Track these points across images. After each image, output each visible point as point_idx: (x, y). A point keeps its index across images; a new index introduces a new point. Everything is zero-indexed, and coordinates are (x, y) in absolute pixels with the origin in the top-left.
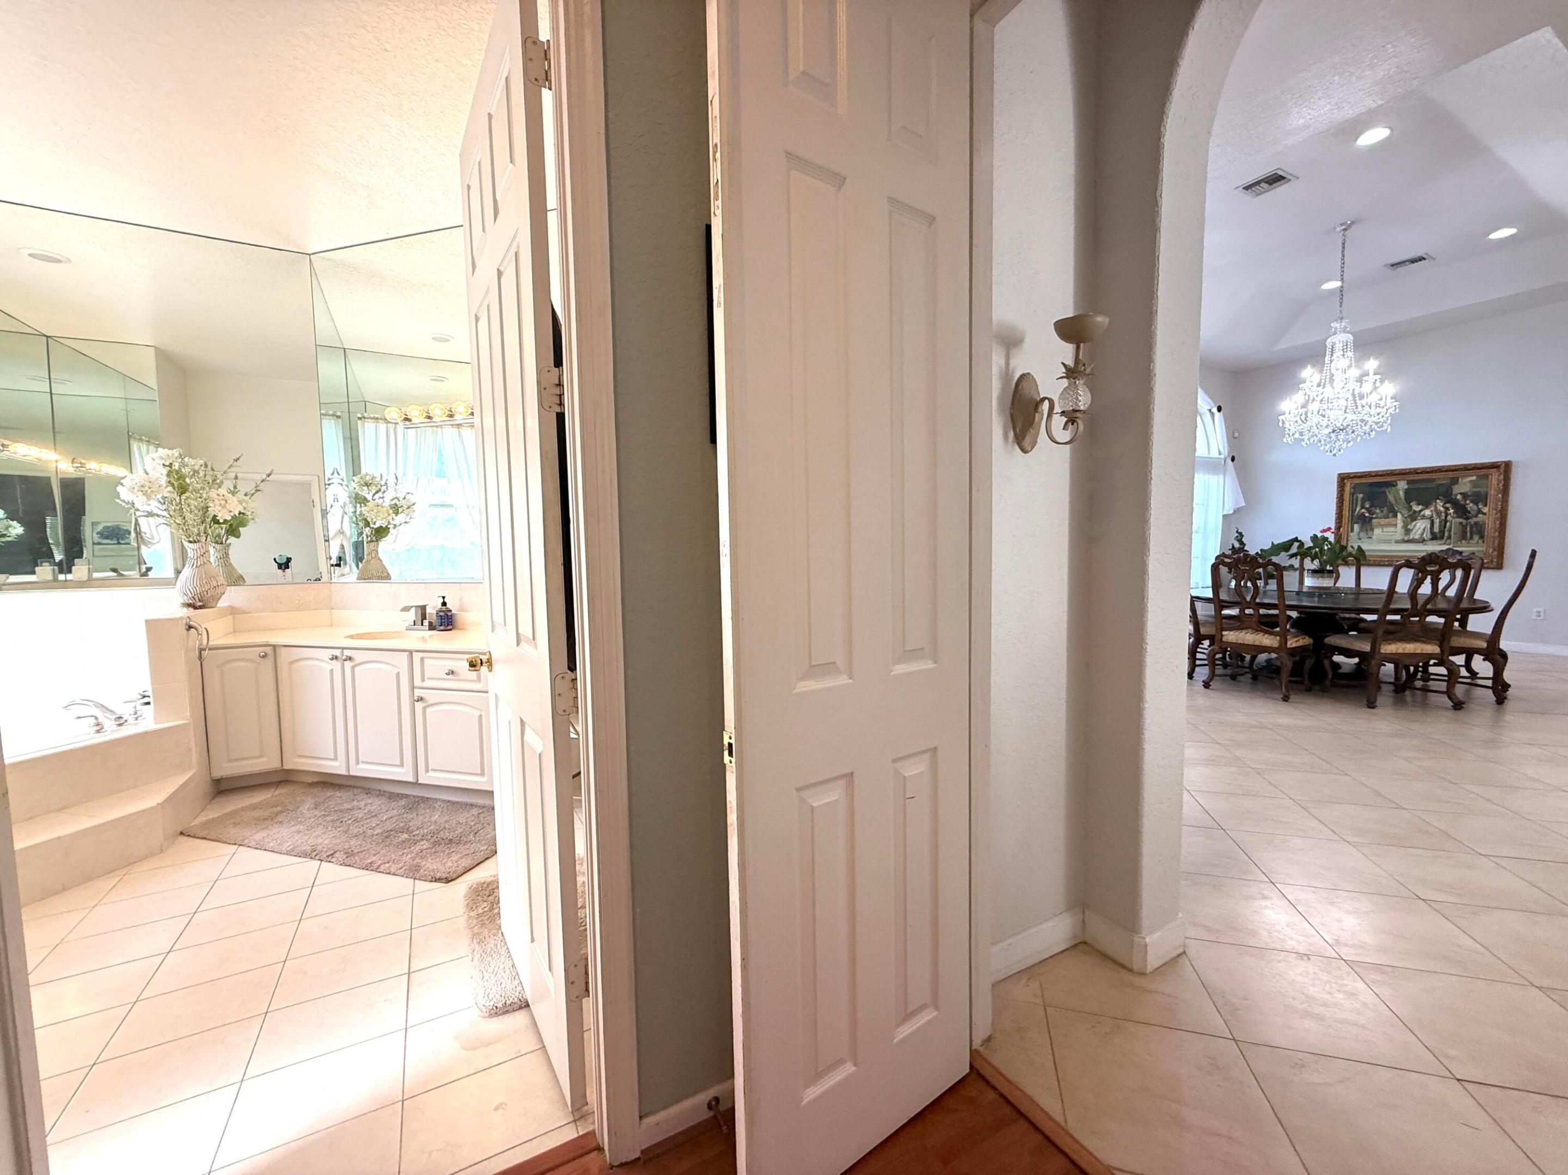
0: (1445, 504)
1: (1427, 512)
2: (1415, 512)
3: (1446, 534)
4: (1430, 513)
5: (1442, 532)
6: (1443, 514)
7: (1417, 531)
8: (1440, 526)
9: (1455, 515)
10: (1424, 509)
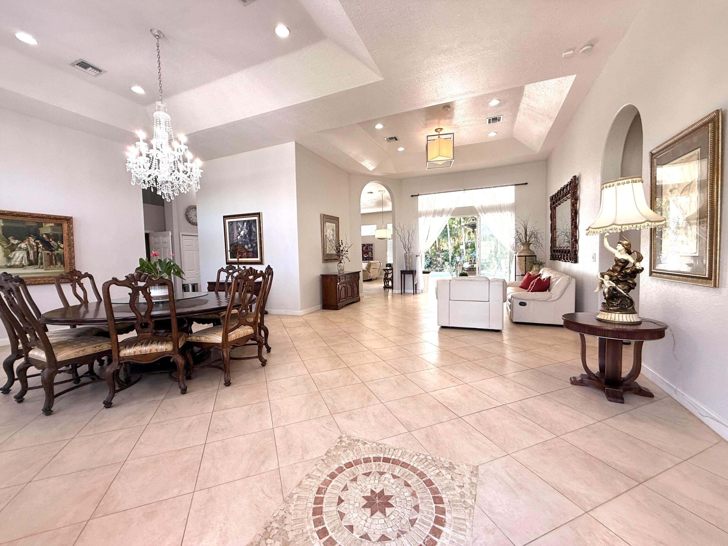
0: (35, 240)
1: (23, 245)
2: (13, 244)
3: (39, 261)
4: (25, 246)
5: (36, 260)
6: (35, 247)
7: (18, 258)
8: (34, 256)
9: (44, 248)
10: (20, 243)
